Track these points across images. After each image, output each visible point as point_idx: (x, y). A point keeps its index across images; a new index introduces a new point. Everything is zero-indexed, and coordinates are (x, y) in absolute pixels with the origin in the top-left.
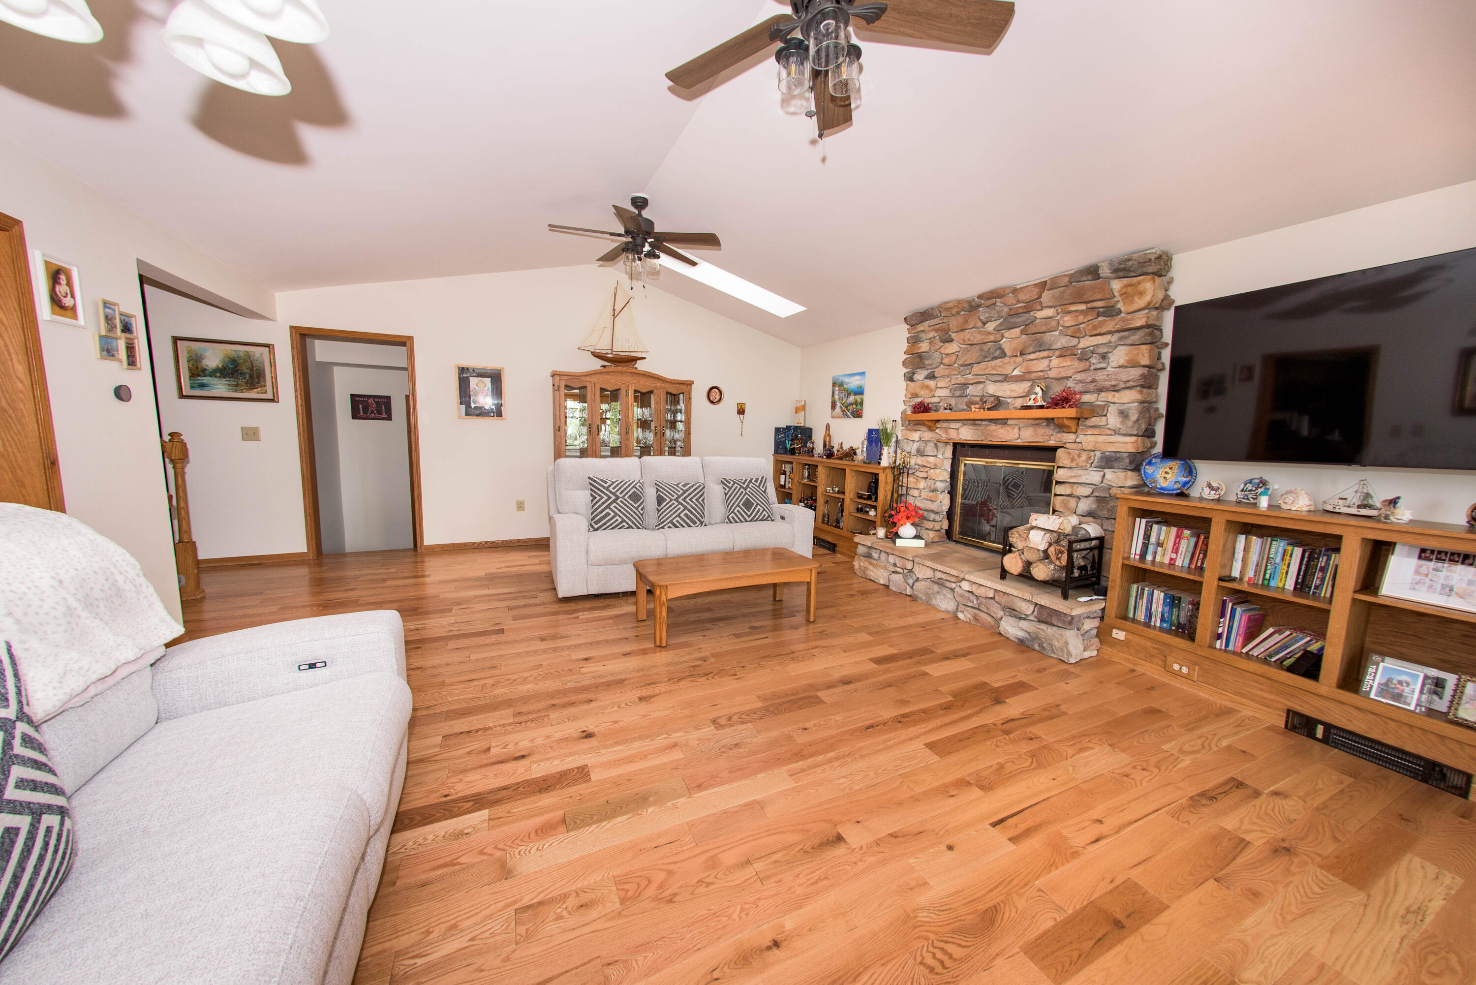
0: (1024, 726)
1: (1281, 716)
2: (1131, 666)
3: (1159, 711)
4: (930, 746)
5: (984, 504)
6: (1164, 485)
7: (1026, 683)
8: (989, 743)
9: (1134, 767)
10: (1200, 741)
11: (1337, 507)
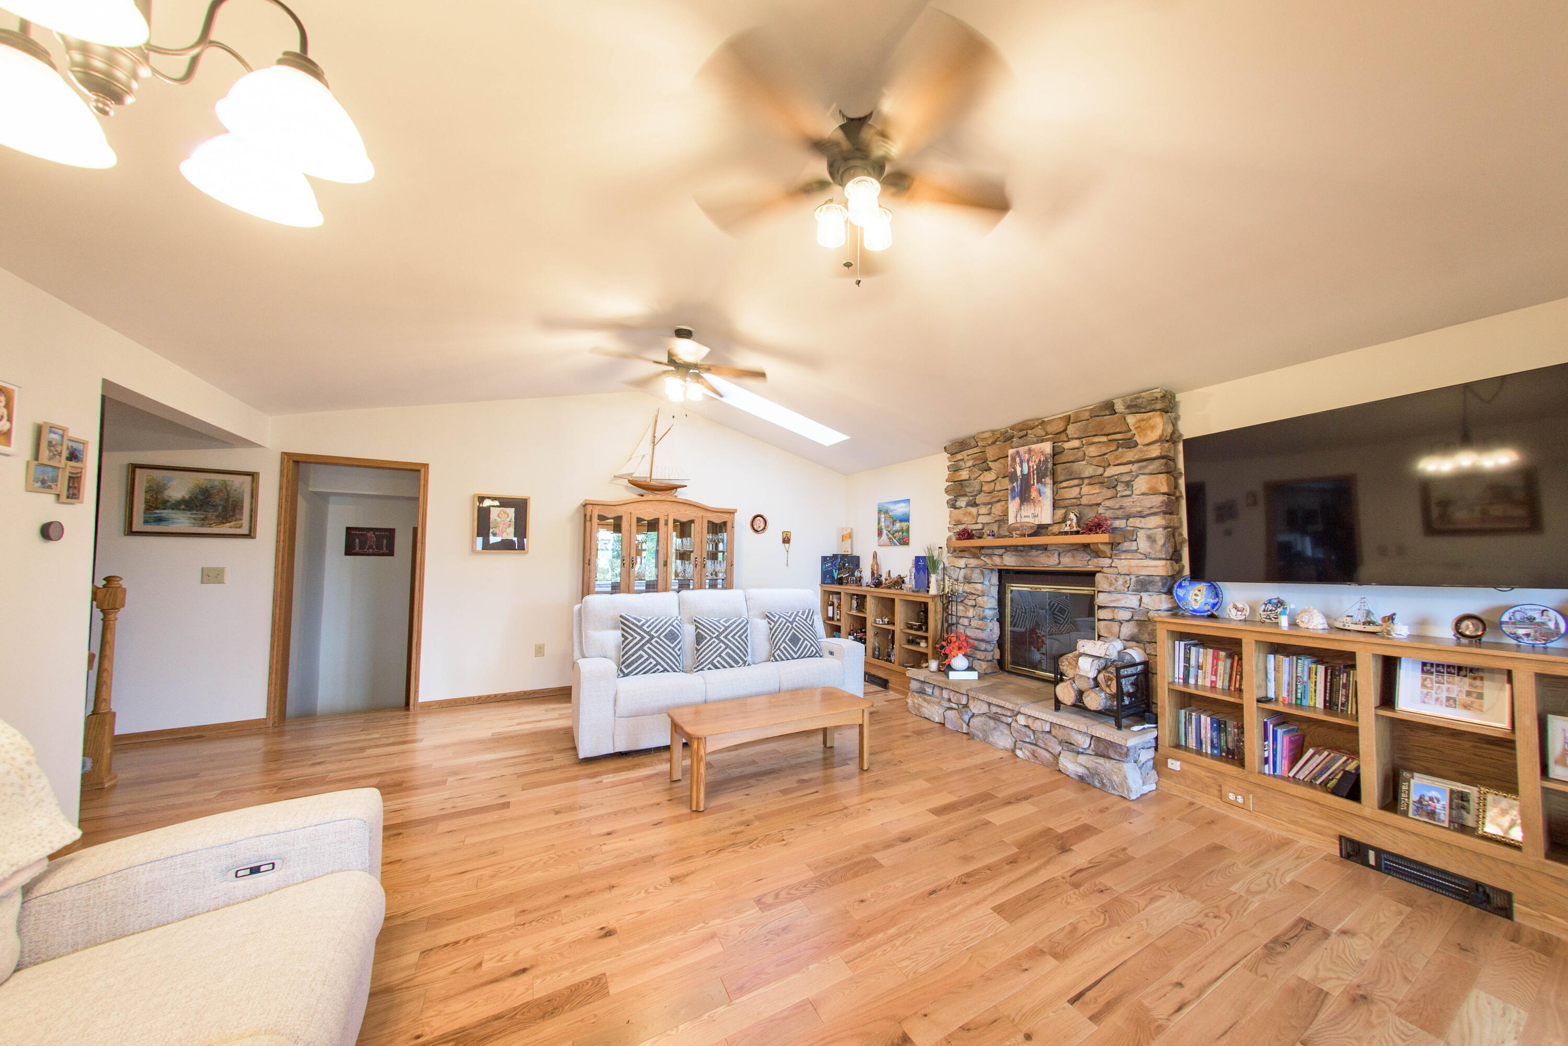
0: (1093, 876)
1: (1334, 843)
2: (1189, 799)
3: (1222, 848)
4: (998, 909)
5: (1033, 631)
6: (1196, 607)
7: (1090, 826)
8: (1059, 900)
9: (1207, 915)
10: (1265, 879)
11: (1347, 625)
